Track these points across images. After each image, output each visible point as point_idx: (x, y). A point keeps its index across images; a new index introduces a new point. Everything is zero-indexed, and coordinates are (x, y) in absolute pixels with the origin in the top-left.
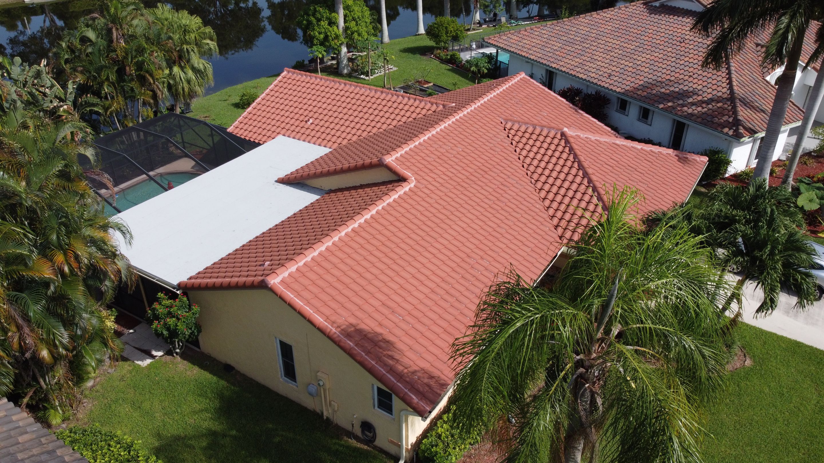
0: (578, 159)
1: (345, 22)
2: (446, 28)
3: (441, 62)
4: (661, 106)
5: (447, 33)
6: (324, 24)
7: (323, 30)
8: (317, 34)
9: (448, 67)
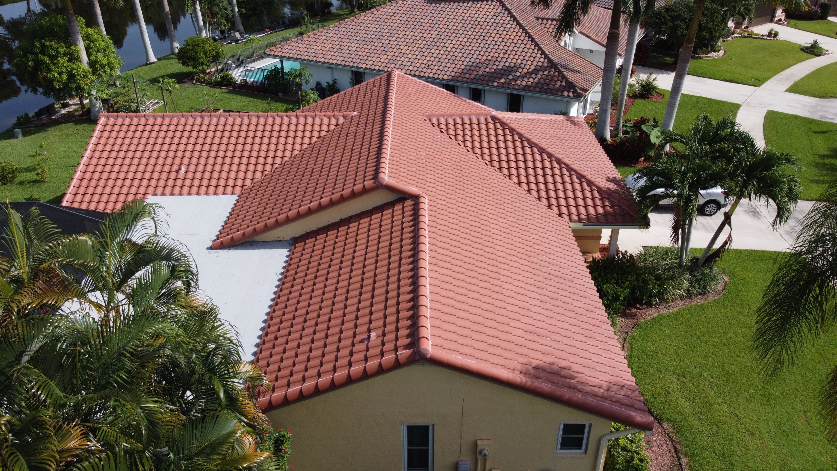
0: (524, 137)
1: (89, 55)
2: (203, 47)
3: (210, 87)
4: (496, 84)
5: (205, 53)
6: (63, 61)
7: (64, 69)
8: (56, 75)
9: (223, 90)
